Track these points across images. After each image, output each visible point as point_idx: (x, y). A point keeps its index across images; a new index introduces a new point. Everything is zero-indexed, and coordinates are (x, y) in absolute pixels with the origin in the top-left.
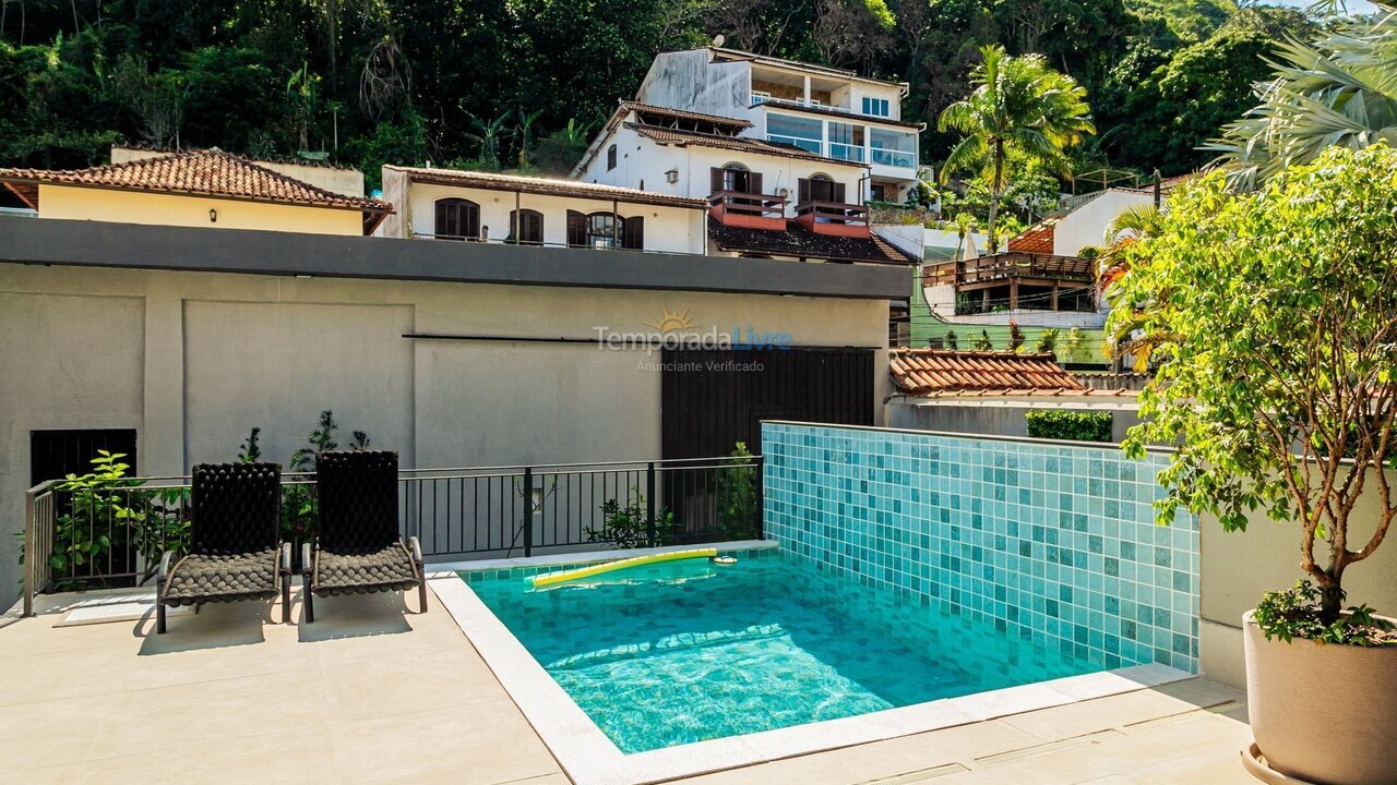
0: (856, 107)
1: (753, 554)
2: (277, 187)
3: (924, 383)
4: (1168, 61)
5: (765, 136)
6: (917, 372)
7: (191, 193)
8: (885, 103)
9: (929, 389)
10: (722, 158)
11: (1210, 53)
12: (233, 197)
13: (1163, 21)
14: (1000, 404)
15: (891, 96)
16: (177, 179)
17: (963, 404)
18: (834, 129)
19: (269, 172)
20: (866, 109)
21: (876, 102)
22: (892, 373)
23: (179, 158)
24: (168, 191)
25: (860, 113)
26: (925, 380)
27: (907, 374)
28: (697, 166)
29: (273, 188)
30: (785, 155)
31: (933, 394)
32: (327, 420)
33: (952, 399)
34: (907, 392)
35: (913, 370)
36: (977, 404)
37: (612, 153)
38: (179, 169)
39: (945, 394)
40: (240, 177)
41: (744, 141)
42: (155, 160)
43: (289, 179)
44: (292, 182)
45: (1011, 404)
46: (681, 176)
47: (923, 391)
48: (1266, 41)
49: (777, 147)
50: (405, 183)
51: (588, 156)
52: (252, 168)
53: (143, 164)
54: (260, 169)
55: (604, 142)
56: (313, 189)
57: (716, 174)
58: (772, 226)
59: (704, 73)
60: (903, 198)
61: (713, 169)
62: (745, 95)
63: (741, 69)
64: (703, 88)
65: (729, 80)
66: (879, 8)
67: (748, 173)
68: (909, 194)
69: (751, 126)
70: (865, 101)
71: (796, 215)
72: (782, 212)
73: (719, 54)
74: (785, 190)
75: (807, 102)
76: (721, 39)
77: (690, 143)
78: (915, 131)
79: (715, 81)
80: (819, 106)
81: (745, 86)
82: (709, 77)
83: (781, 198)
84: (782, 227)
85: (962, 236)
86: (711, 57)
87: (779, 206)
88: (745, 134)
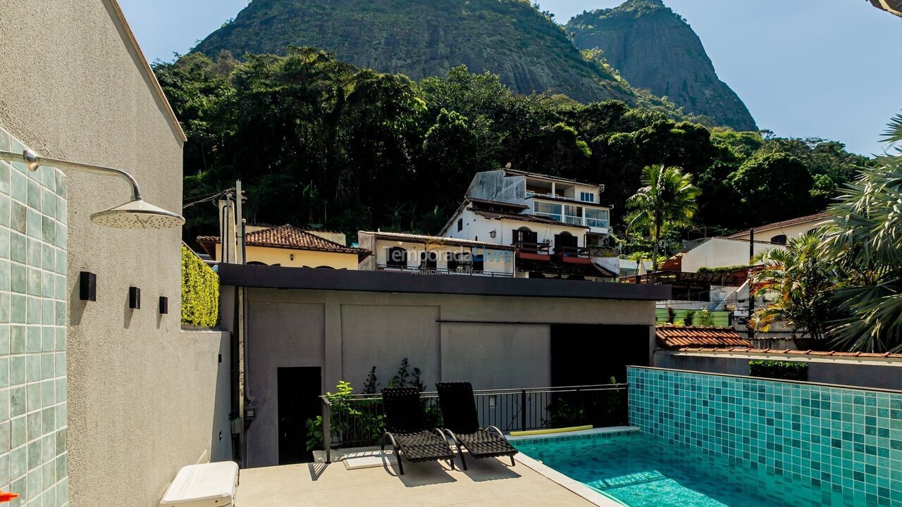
0: (578, 197)
1: (628, 433)
2: (318, 243)
3: (676, 344)
4: (736, 169)
5: (534, 213)
6: (671, 337)
7: (282, 247)
8: (592, 195)
9: (680, 346)
10: (517, 225)
11: (761, 164)
12: (300, 248)
13: (726, 148)
14: (728, 356)
15: (595, 192)
16: (274, 240)
17: (703, 355)
18: (567, 208)
19: (313, 235)
20: (582, 199)
21: (587, 194)
22: (657, 337)
23: (273, 230)
24: (272, 246)
25: (580, 201)
26: (677, 342)
27: (666, 339)
28: (505, 230)
29: (317, 244)
30: (547, 223)
31: (682, 349)
32: (405, 362)
33: (696, 352)
34: (668, 348)
35: (668, 336)
36: (713, 356)
37: (460, 223)
38: (274, 235)
39: (690, 349)
40: (301, 238)
41: (526, 216)
42: (263, 231)
43: (323, 239)
44: (325, 240)
45: (735, 356)
46: (498, 234)
47: (677, 348)
48: (792, 158)
50: (374, 240)
51: (447, 225)
52: (306, 234)
53: (258, 233)
54: (309, 234)
55: (456, 217)
56: (335, 244)
57: (515, 232)
58: (544, 259)
59: (501, 182)
60: (601, 243)
61: (513, 230)
62: (523, 192)
63: (520, 180)
64: (501, 190)
65: (515, 185)
66: (583, 147)
67: (530, 232)
68: (604, 241)
69: (528, 208)
70: (582, 194)
71: (553, 253)
72: (548, 251)
73: (509, 172)
74: (548, 240)
75: (553, 195)
76: (509, 165)
77: (503, 218)
78: (608, 209)
79: (507, 186)
80: (559, 197)
81: (523, 188)
82: (504, 184)
83: (546, 244)
84: (548, 259)
85: (638, 262)
86: (504, 174)
87: (546, 249)
88: (524, 212)
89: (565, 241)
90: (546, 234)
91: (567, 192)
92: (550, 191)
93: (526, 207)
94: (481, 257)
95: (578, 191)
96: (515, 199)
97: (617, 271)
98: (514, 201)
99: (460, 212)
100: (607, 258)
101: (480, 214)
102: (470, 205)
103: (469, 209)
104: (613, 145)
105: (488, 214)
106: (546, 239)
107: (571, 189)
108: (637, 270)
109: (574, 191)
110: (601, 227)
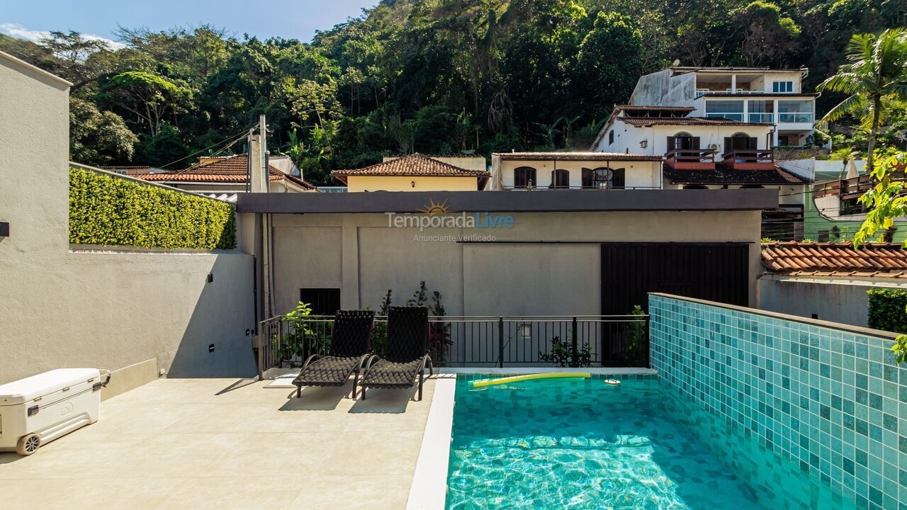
0: (768, 88)
2: (441, 168)
5: (704, 115)
7: (405, 175)
8: (790, 84)
10: (673, 131)
12: (423, 175)
15: (795, 79)
16: (400, 169)
18: (751, 105)
19: (438, 161)
20: (775, 89)
21: (783, 84)
24: (395, 174)
25: (772, 92)
28: (658, 137)
29: (438, 169)
30: (715, 124)
37: (611, 135)
38: (401, 165)
40: (425, 165)
41: (691, 118)
43: (446, 164)
44: (447, 165)
46: (649, 144)
49: (712, 120)
50: (500, 161)
51: (598, 139)
52: (431, 160)
54: (435, 161)
55: (607, 129)
56: (457, 168)
57: (671, 140)
58: (707, 168)
59: (667, 83)
60: (802, 142)
61: (668, 137)
62: (693, 92)
63: (690, 77)
64: (667, 92)
65: (682, 85)
66: (789, 25)
67: (691, 137)
68: (807, 139)
69: (695, 110)
70: (775, 84)
71: (723, 159)
72: (713, 158)
73: (676, 71)
74: (714, 145)
75: (734, 90)
76: (677, 62)
77: (654, 124)
78: (813, 99)
79: (674, 86)
80: (742, 92)
81: (693, 87)
82: (670, 85)
83: (712, 150)
84: (713, 167)
85: (845, 162)
86: (671, 73)
87: (711, 155)
88: (691, 115)
89: (740, 145)
90: (713, 138)
91: (753, 85)
92: (729, 85)
93: (692, 109)
94: (622, 171)
95: (768, 81)
96: (683, 101)
97: (811, 176)
98: (682, 103)
99: (611, 122)
100: (797, 161)
101: (632, 123)
102: (621, 114)
103: (621, 119)
104: (835, 16)
105: (640, 121)
106: (712, 143)
107: (760, 79)
108: (844, 173)
109: (762, 81)
110: (803, 122)
